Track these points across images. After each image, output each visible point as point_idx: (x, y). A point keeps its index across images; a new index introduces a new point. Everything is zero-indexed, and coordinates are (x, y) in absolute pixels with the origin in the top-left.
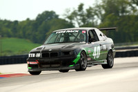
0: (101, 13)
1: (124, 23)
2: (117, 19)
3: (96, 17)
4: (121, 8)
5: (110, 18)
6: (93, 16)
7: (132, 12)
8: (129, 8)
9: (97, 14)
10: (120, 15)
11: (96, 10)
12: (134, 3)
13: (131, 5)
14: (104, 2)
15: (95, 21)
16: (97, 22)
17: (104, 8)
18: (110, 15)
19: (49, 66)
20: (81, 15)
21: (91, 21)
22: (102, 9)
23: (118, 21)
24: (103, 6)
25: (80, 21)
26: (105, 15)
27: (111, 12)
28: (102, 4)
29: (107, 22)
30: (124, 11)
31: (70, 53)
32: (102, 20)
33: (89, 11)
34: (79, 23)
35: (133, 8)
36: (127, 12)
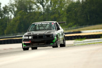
0: (14, 10)
1: (31, 17)
2: (26, 15)
3: (10, 13)
4: (28, 6)
5: (20, 14)
6: (8, 12)
7: (37, 9)
8: (34, 7)
9: (11, 11)
10: (28, 11)
11: (10, 8)
12: (38, 3)
13: (36, 4)
14: (16, 2)
15: (9, 15)
18: (21, 12)
21: (7, 15)
22: (14, 7)
24: (15, 5)
26: (17, 11)
27: (21, 9)
28: (14, 3)
29: (19, 17)
30: (31, 8)
31: (51, 36)
32: (15, 15)
33: (5, 8)
35: (38, 7)
36: (33, 9)
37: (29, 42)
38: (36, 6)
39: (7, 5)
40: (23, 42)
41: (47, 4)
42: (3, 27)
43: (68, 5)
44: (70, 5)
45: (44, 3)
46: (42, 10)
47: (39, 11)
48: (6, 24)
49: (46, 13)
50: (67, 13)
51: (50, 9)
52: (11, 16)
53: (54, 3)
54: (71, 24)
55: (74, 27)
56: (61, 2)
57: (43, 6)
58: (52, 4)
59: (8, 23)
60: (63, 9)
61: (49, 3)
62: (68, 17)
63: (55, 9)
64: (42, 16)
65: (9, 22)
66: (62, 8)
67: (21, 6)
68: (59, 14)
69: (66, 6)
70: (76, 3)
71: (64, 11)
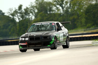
0: (34, 12)
3: (31, 14)
4: (49, 8)
5: (41, 15)
6: (29, 14)
7: (57, 11)
8: (54, 8)
9: (32, 12)
10: (48, 13)
11: (31, 10)
12: (58, 4)
13: (55, 6)
14: (37, 3)
15: (30, 17)
16: (32, 18)
17: (37, 8)
18: (41, 13)
19: (34, 46)
20: (20, 13)
21: (28, 17)
22: (35, 9)
23: (46, 17)
24: (36, 7)
25: (19, 17)
26: (38, 13)
27: (42, 11)
28: (35, 5)
30: (51, 10)
31: (48, 38)
32: (36, 17)
33: (26, 10)
34: (19, 19)
35: (57, 8)
36: (53, 11)
37: (25, 44)
38: (55, 8)
39: (28, 7)
40: (20, 44)
41: (66, 6)
42: (24, 27)
43: (86, 6)
44: (89, 7)
45: (63, 5)
46: (62, 11)
47: (59, 12)
48: (27, 25)
49: (65, 15)
50: (86, 14)
51: (70, 10)
52: (32, 17)
53: (73, 5)
54: (90, 25)
55: (92, 28)
56: (80, 4)
57: (63, 8)
58: (72, 6)
59: (28, 24)
60: (82, 11)
61: (68, 5)
62: (86, 18)
63: (74, 10)
64: (61, 18)
65: (30, 23)
66: (80, 9)
67: (41, 7)
68: (78, 15)
69: (85, 7)
70: (95, 5)
71: (83, 12)
